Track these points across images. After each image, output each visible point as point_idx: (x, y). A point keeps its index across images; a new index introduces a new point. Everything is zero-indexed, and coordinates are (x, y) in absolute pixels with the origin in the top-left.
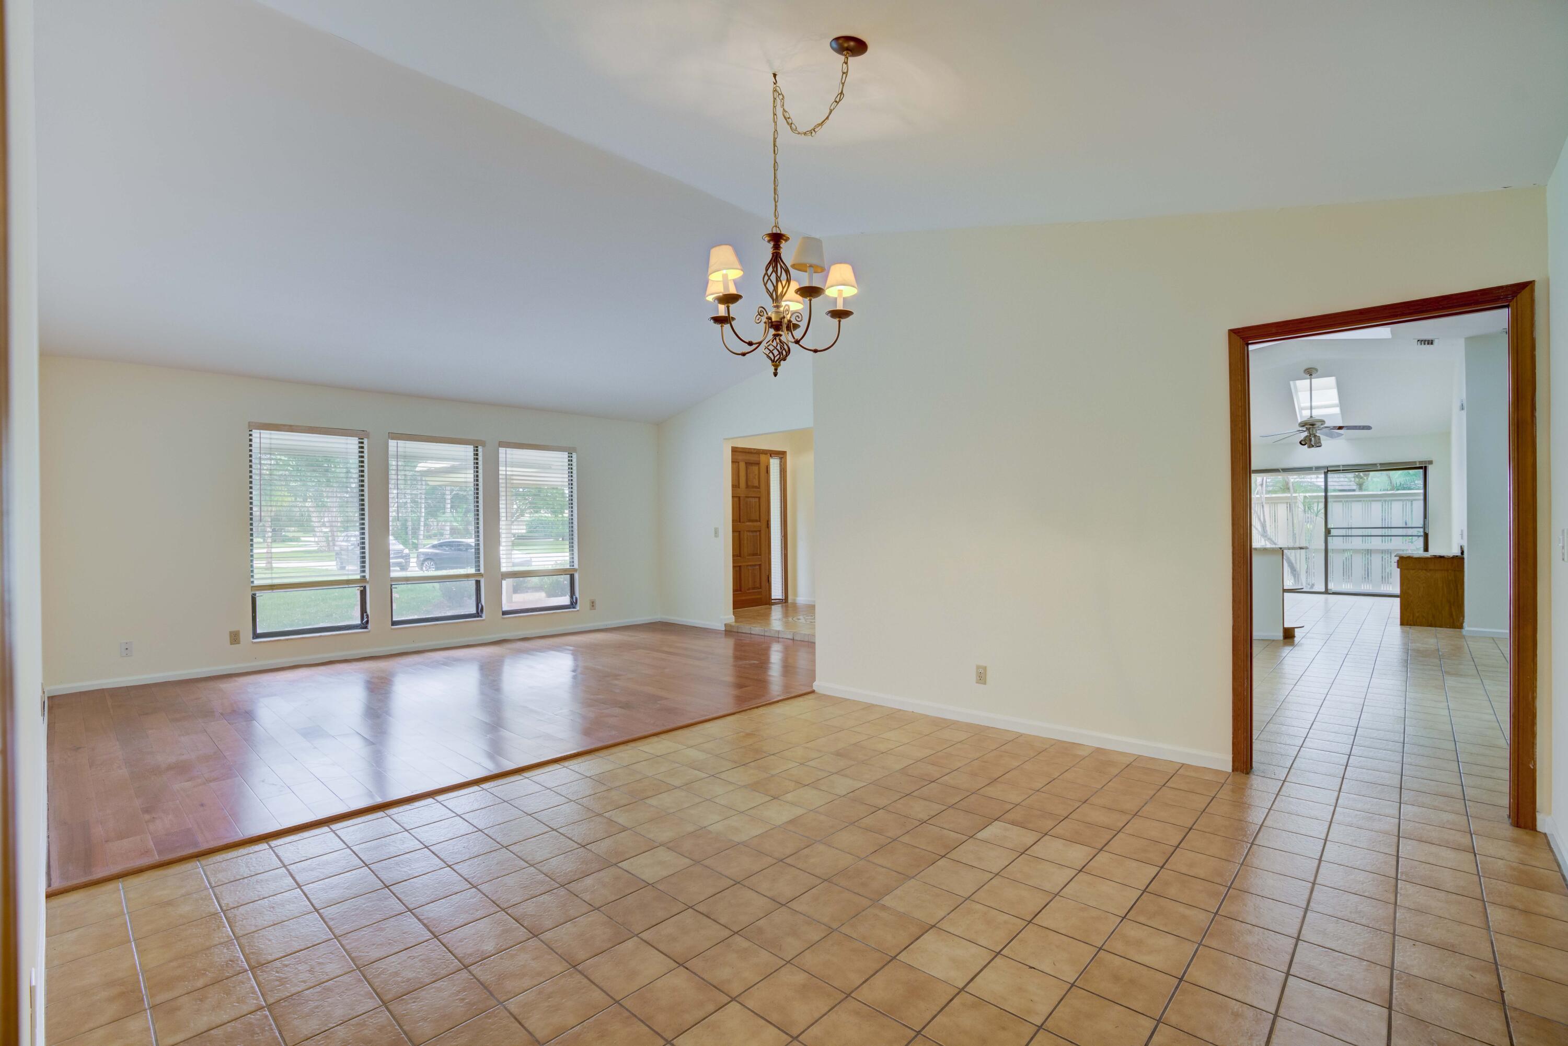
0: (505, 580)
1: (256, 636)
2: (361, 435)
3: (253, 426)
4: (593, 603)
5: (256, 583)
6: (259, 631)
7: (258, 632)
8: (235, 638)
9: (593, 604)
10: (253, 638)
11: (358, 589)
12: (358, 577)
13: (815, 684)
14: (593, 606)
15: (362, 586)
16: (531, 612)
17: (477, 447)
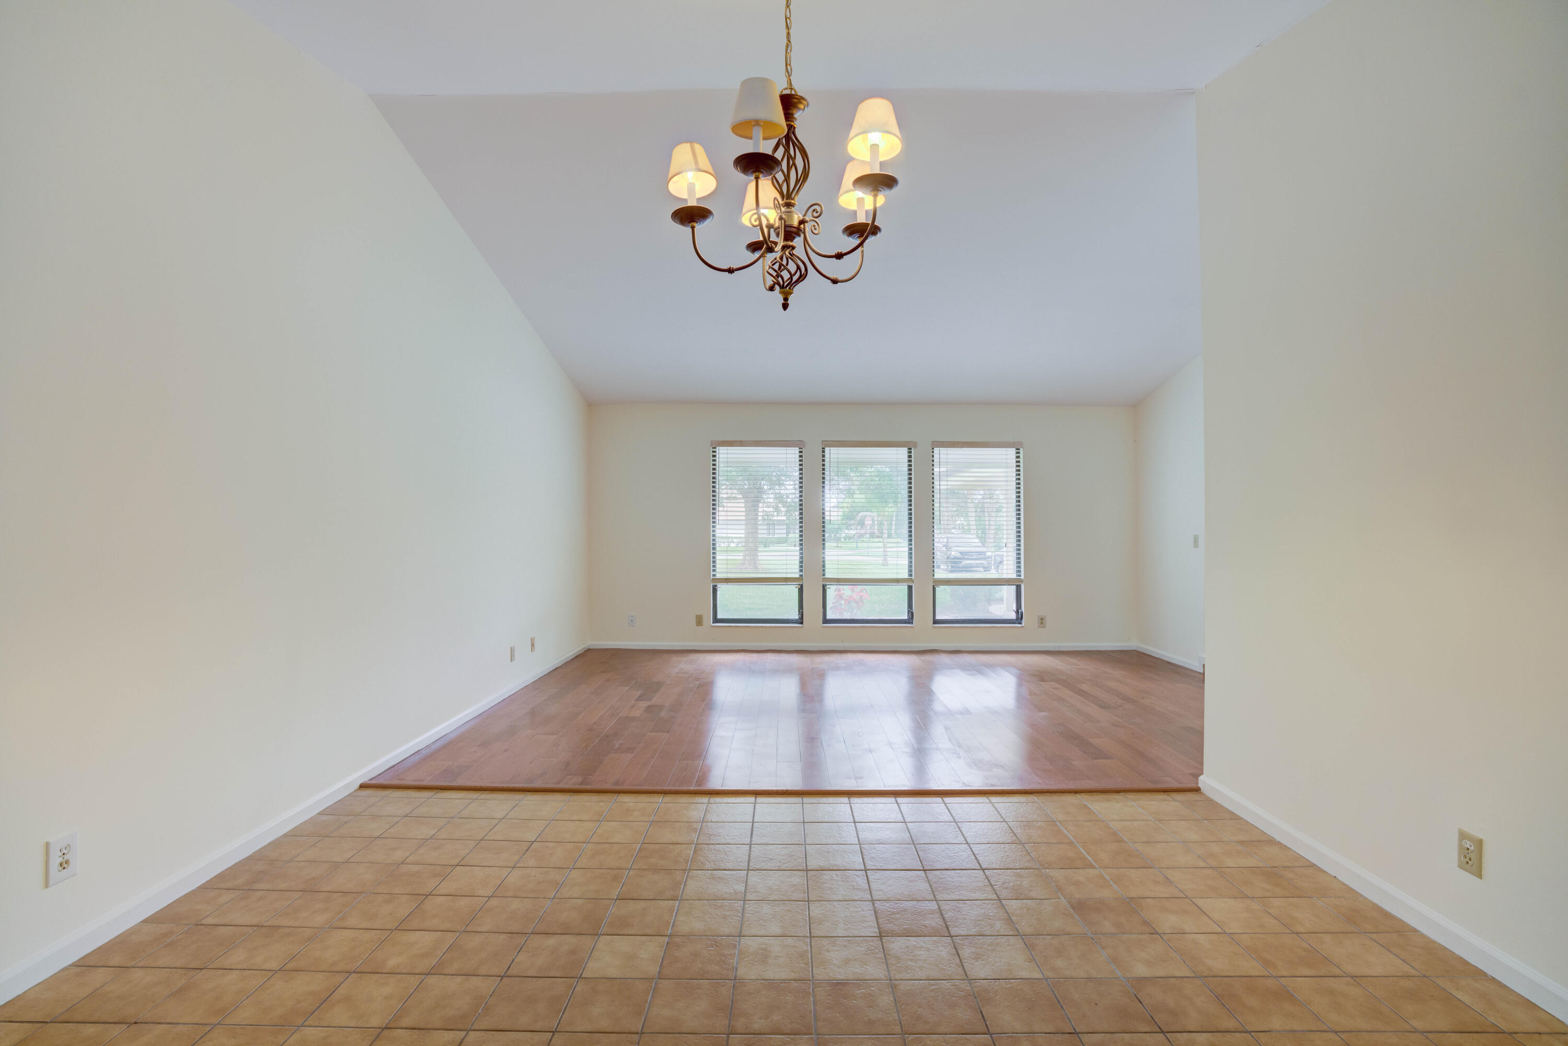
0: (939, 587)
1: (716, 620)
2: (800, 445)
3: (716, 444)
4: (1042, 619)
5: (718, 576)
6: (719, 616)
7: (718, 618)
8: (699, 621)
9: (1042, 621)
10: (713, 622)
11: (796, 587)
12: (797, 576)
13: (1201, 778)
14: (1042, 623)
15: (800, 585)
16: (968, 623)
17: (911, 449)
